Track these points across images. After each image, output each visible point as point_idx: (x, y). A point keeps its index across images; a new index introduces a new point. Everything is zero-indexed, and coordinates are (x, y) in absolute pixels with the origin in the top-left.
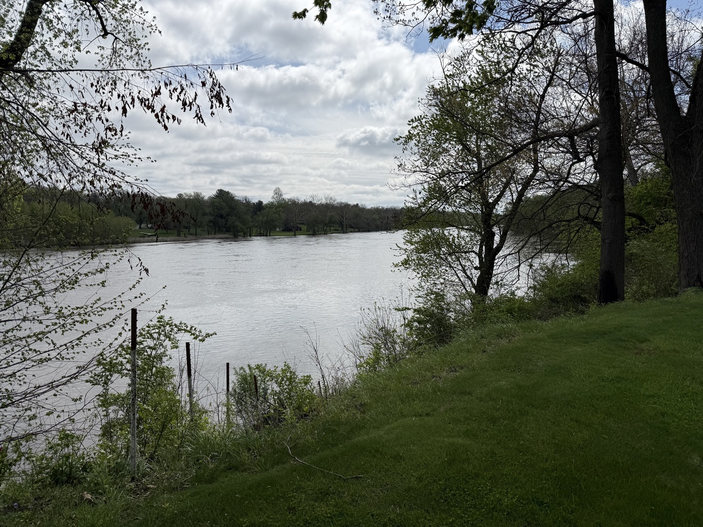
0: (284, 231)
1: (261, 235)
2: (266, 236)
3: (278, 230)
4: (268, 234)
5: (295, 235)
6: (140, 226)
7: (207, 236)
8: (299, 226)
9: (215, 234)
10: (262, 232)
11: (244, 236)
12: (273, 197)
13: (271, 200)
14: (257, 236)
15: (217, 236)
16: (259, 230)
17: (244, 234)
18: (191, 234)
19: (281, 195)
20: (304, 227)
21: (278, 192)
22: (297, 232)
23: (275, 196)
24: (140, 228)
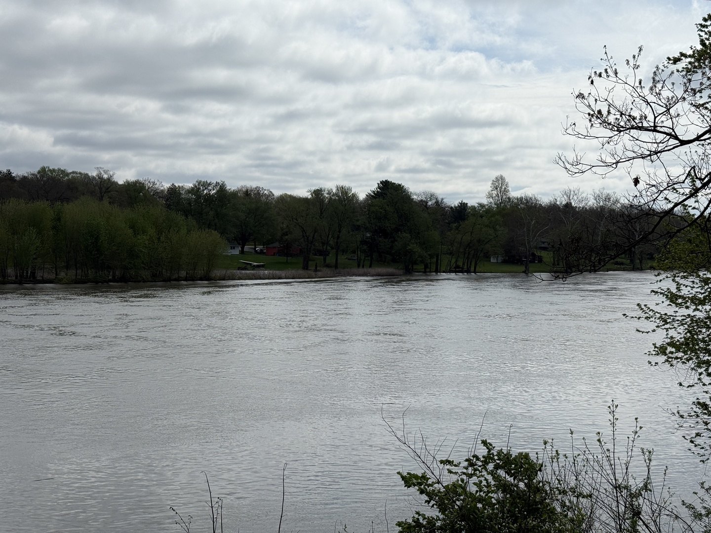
0: (505, 262)
1: (457, 269)
2: (468, 272)
3: (493, 260)
4: (472, 269)
5: (526, 272)
6: (243, 248)
7: (355, 270)
8: (538, 253)
9: (370, 266)
10: (460, 264)
11: (425, 272)
12: (490, 196)
13: (485, 201)
14: (451, 271)
15: (373, 270)
16: (453, 261)
17: (426, 267)
18: (328, 266)
19: (506, 191)
20: (547, 256)
21: (500, 184)
22: (532, 267)
23: (495, 192)
24: (242, 252)
